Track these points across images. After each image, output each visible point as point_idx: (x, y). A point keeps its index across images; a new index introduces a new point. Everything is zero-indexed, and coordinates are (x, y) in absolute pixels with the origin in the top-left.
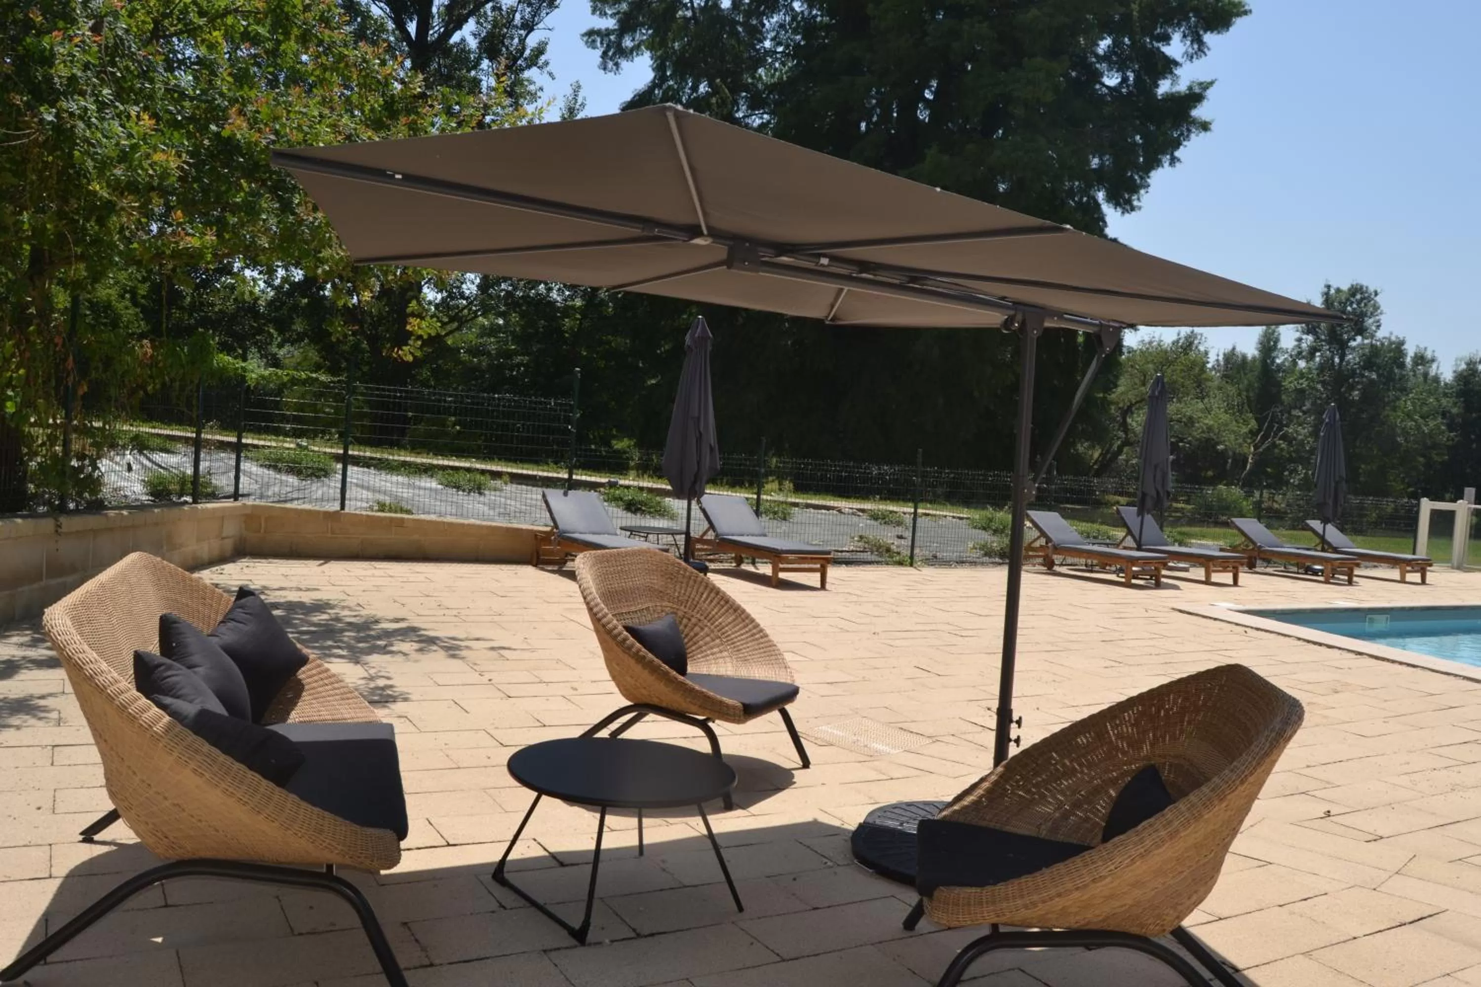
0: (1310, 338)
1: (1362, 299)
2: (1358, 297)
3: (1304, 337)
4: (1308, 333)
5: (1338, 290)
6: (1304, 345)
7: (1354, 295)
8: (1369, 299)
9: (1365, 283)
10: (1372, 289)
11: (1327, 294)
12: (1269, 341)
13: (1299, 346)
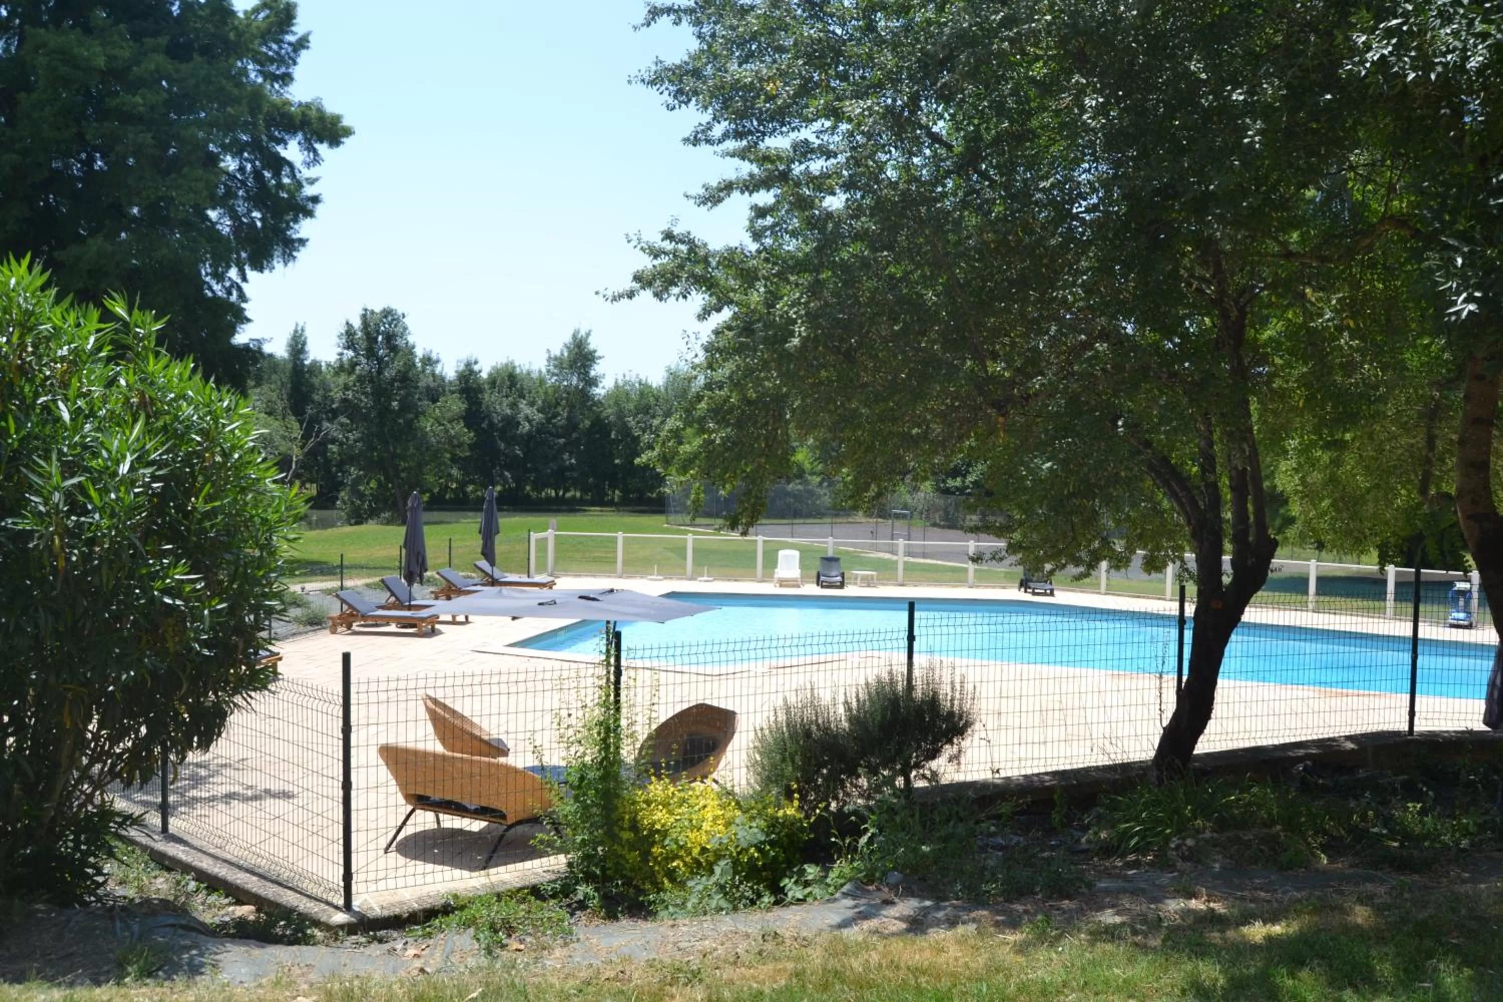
0: (351, 353)
1: (393, 320)
2: (390, 318)
3: (345, 351)
4: (348, 348)
5: (373, 312)
6: (345, 359)
7: (386, 317)
8: (398, 320)
9: (393, 307)
10: (400, 312)
11: (364, 317)
12: (297, 343)
13: (340, 360)
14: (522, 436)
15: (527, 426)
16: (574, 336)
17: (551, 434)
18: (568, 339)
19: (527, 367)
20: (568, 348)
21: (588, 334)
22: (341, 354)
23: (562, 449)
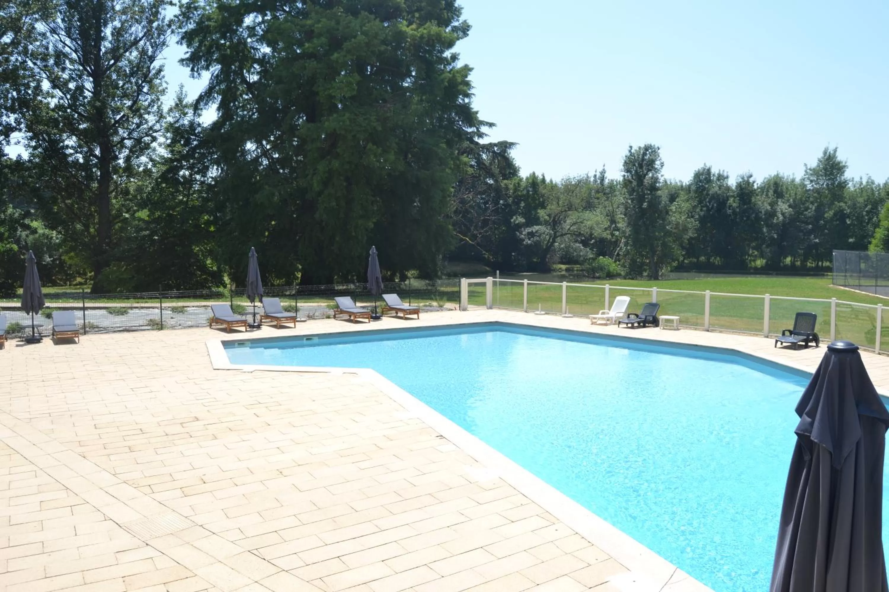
1: (652, 152)
2: (649, 151)
5: (637, 149)
7: (646, 150)
8: (655, 152)
9: (652, 144)
10: (656, 146)
11: (631, 151)
14: (777, 224)
15: (781, 218)
16: (825, 153)
17: (803, 222)
18: (820, 155)
19: (791, 177)
20: (821, 161)
21: (835, 151)
22: (624, 176)
23: (810, 232)
